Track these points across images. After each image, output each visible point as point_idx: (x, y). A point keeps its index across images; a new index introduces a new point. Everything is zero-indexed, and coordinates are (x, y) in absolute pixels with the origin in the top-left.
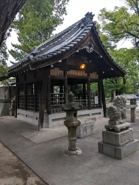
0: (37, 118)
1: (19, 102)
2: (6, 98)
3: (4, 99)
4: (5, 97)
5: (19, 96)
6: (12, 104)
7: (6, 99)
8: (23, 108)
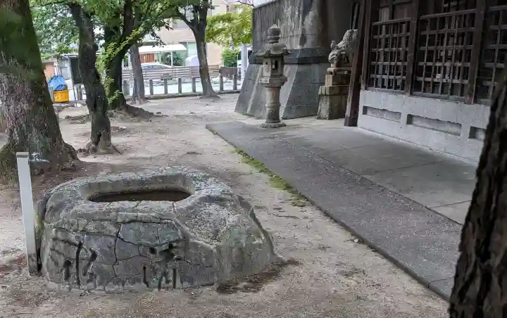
0: (473, 132)
1: (373, 56)
2: (308, 45)
3: (299, 47)
4: (303, 40)
5: (376, 26)
6: (332, 68)
7: (305, 46)
8: (392, 86)
